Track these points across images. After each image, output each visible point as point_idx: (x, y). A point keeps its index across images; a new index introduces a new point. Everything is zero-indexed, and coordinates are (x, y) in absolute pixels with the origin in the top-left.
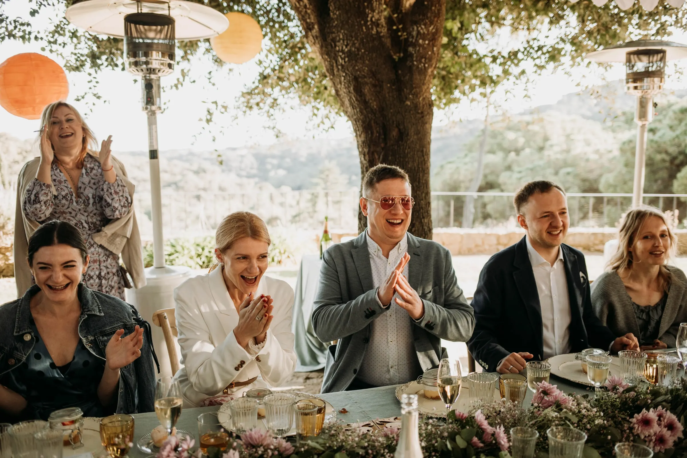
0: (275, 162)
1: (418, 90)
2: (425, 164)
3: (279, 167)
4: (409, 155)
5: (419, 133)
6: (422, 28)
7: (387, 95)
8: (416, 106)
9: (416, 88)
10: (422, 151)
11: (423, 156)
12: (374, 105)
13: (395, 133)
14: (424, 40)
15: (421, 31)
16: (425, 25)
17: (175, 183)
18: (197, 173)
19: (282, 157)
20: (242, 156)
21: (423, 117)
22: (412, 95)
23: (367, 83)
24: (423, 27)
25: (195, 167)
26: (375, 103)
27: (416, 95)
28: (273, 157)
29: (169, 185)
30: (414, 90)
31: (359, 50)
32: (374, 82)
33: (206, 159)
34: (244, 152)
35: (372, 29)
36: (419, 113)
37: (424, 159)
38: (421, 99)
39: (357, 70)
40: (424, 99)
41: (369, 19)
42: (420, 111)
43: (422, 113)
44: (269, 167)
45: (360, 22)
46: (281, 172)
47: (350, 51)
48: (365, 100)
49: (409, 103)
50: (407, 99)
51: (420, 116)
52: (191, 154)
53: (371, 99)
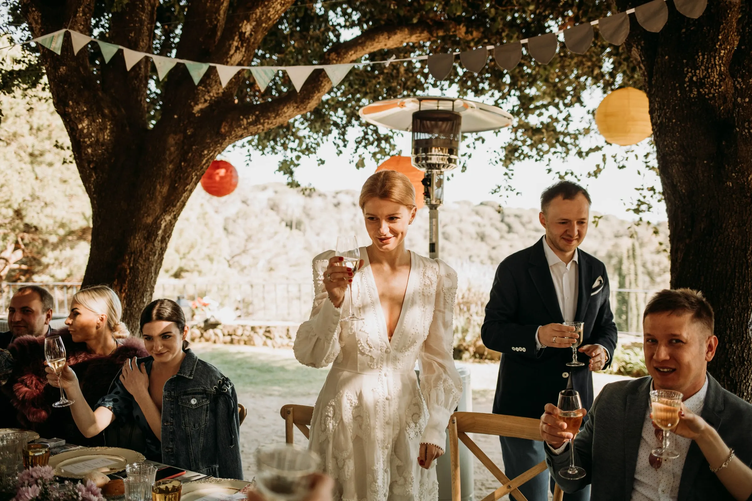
1: (745, 165)
4: (719, 255)
6: (739, 82)
7: (700, 176)
8: (742, 188)
9: (741, 162)
12: (683, 189)
13: (702, 225)
14: (743, 98)
15: (738, 86)
16: (742, 77)
22: (736, 172)
24: (740, 80)
26: (684, 186)
27: (742, 173)
30: (740, 166)
31: (670, 120)
32: (683, 159)
35: (691, 91)
36: (746, 197)
38: (750, 178)
39: (666, 146)
41: (687, 79)
42: (749, 195)
45: (674, 85)
47: (661, 122)
48: (673, 182)
49: (730, 184)
50: (728, 178)
53: (680, 182)
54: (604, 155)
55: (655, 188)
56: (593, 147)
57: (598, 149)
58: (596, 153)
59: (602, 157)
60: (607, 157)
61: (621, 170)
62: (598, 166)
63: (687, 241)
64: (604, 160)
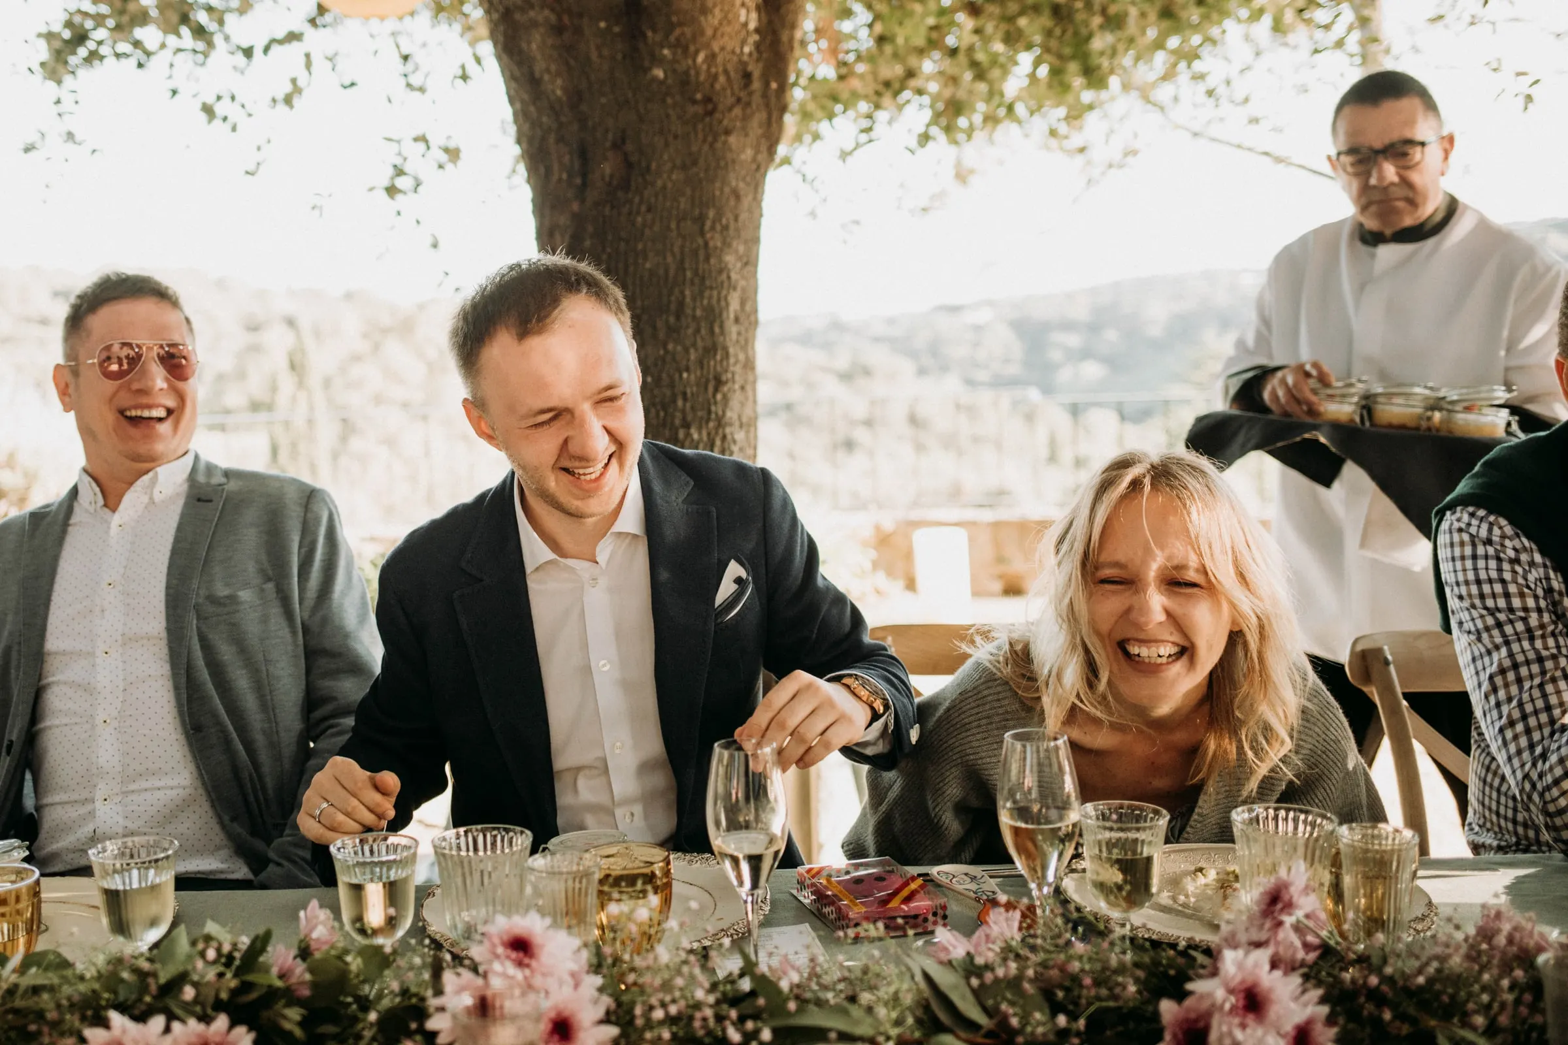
0: (1074, 340)
1: (688, 31)
2: (707, 258)
3: (1086, 354)
4: (647, 232)
5: (695, 163)
7: (594, 56)
8: (685, 82)
9: (681, 24)
10: (701, 219)
11: (702, 233)
12: (557, 88)
13: (607, 168)
17: (789, 407)
18: (846, 377)
19: (1094, 328)
20: (978, 328)
21: (710, 113)
22: (670, 47)
23: (534, 24)
25: (842, 362)
26: (559, 82)
27: (683, 47)
28: (1068, 326)
29: (773, 412)
30: (677, 32)
32: (553, 18)
33: (877, 340)
34: (983, 316)
36: (694, 102)
37: (706, 244)
38: (701, 58)
40: (712, 57)
42: (699, 96)
43: (708, 100)
44: (1056, 355)
46: (1092, 370)
48: (532, 74)
49: (659, 73)
50: (657, 61)
51: (699, 109)
52: (838, 326)
53: (548, 70)
54: (308, 56)
55: (428, 137)
56: (280, 35)
57: (293, 37)
58: (287, 48)
59: (303, 60)
60: (313, 58)
61: (349, 90)
62: (294, 81)
63: (575, 207)
64: (308, 65)
